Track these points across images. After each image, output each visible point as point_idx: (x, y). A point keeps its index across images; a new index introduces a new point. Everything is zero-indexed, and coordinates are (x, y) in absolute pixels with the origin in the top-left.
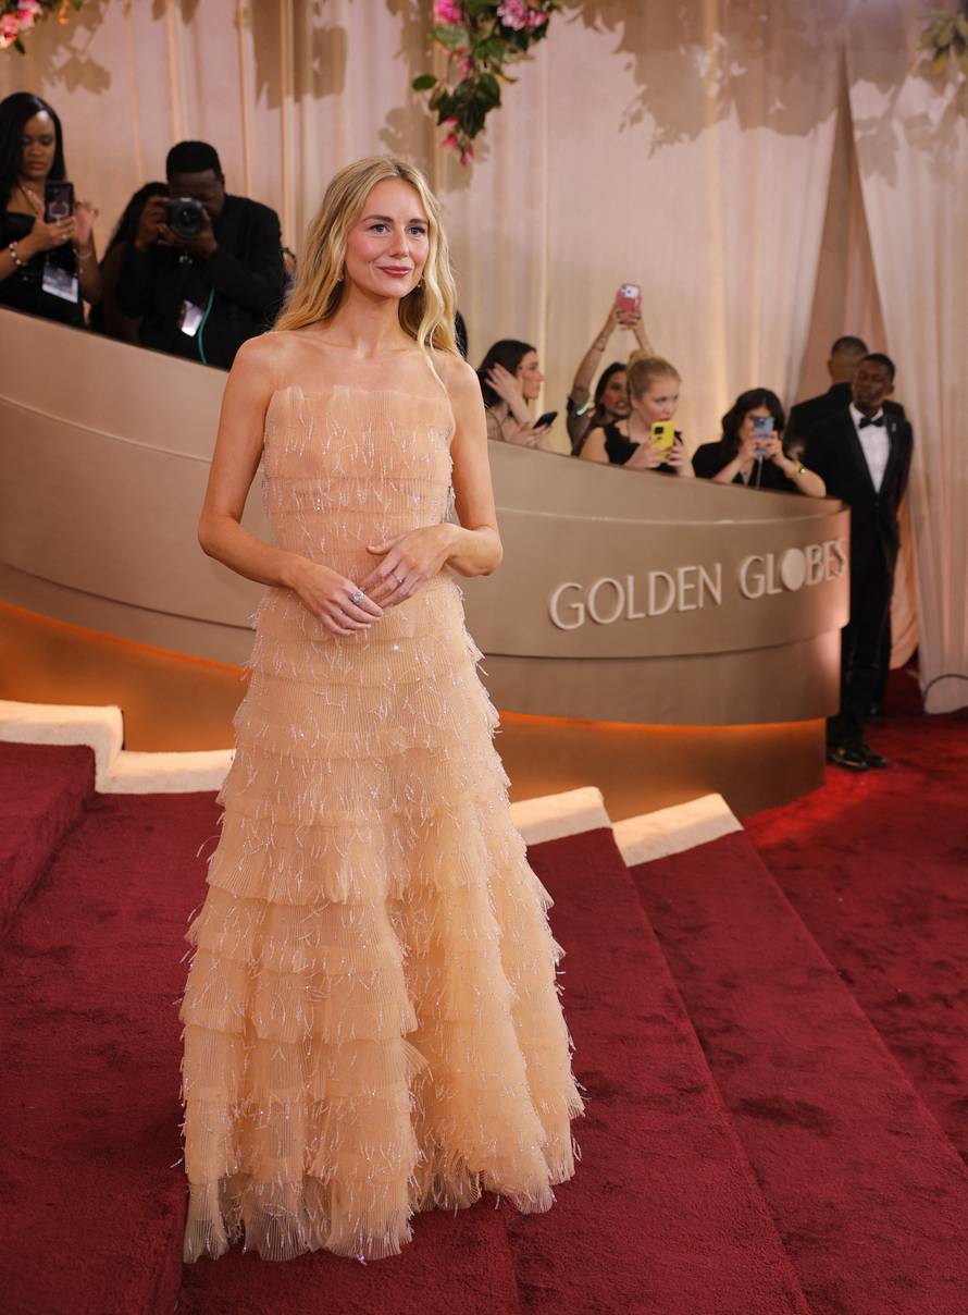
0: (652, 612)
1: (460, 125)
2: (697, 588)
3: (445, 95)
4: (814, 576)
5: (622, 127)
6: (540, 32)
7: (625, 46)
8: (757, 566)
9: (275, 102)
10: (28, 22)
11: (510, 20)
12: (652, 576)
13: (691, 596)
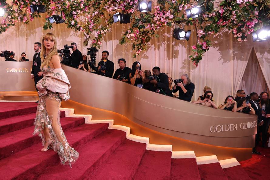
0: (226, 131)
1: (196, 62)
2: (233, 128)
3: (194, 58)
4: (252, 126)
5: (218, 60)
6: (208, 49)
7: (219, 50)
8: (243, 125)
9: (169, 59)
10: (140, 52)
11: (203, 48)
12: (226, 125)
13: (232, 129)
